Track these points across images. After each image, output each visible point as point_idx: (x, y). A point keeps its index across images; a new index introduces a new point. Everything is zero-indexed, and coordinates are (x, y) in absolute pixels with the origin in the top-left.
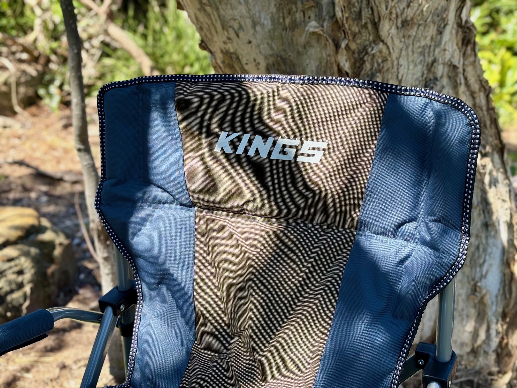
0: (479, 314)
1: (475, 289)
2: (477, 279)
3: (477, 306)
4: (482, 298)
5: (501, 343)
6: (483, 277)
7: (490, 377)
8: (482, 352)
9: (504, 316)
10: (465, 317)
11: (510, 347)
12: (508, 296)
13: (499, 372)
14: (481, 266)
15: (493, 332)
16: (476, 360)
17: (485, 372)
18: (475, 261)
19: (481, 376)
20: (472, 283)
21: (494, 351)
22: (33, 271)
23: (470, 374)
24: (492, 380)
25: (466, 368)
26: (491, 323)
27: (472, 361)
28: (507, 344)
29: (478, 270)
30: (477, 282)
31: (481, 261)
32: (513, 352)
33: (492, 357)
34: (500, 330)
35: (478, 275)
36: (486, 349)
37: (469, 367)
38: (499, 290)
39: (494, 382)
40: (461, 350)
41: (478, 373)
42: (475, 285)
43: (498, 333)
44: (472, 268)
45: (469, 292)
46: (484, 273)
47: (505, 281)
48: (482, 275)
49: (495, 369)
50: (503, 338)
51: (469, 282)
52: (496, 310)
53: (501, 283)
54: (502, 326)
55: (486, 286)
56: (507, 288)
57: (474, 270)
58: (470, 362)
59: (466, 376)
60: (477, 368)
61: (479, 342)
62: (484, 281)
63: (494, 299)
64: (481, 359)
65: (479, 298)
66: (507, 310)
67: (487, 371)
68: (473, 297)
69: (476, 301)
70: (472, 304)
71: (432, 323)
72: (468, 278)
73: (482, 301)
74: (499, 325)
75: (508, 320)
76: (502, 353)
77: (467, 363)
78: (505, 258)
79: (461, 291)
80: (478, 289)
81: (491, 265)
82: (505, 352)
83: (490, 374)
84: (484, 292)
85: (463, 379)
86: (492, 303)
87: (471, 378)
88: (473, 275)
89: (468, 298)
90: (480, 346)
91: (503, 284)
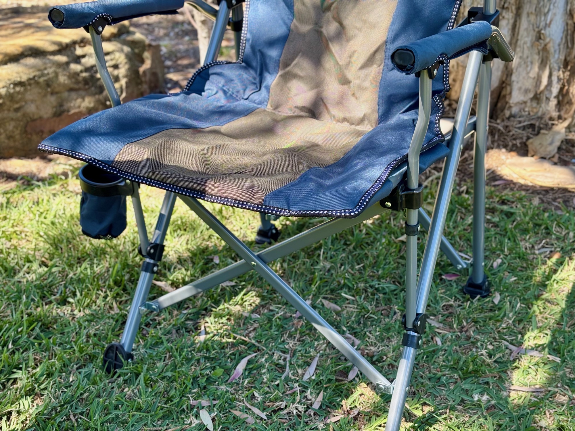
0: (542, 61)
1: (539, 37)
2: (541, 27)
3: (541, 53)
4: (546, 45)
5: (561, 89)
6: (548, 25)
7: (550, 122)
8: (544, 98)
9: (566, 64)
10: (529, 63)
11: (571, 95)
12: (570, 45)
13: (560, 117)
14: (546, 15)
15: (555, 79)
16: (538, 106)
17: (547, 117)
18: (540, 9)
19: (543, 121)
20: (537, 30)
21: (555, 97)
22: (127, 66)
23: (533, 119)
24: (553, 124)
25: (529, 114)
26: (553, 70)
27: (535, 108)
28: (568, 92)
29: (543, 18)
30: (541, 30)
31: (546, 10)
32: (573, 100)
33: (553, 102)
34: (562, 76)
35: (542, 24)
36: (548, 96)
37: (532, 114)
38: (562, 39)
39: (554, 127)
40: (524, 96)
41: (541, 118)
42: (539, 32)
43: (559, 79)
44: (537, 16)
45: (534, 38)
46: (548, 22)
47: (567, 30)
48: (546, 24)
49: (555, 114)
50: (564, 86)
51: (534, 30)
52: (559, 57)
53: (563, 32)
54: (564, 72)
55: (550, 35)
56: (569, 37)
57: (538, 18)
58: (533, 108)
59: (529, 121)
60: (540, 114)
61: (542, 87)
62: (548, 29)
63: (557, 47)
64: (543, 105)
65: (543, 45)
66: (568, 59)
67: (548, 116)
68: (537, 43)
69: (540, 48)
70: (536, 51)
71: (499, 73)
72: (533, 25)
73: (545, 49)
74: (561, 72)
75: (569, 68)
76: (563, 101)
77: (530, 109)
78: (569, 8)
79: (526, 39)
80: (542, 37)
81: (555, 14)
82: (566, 101)
83: (551, 119)
84: (548, 40)
85: (525, 124)
86: (555, 51)
87: (533, 122)
88: (538, 23)
89: (532, 46)
90: (542, 92)
91: (565, 33)
